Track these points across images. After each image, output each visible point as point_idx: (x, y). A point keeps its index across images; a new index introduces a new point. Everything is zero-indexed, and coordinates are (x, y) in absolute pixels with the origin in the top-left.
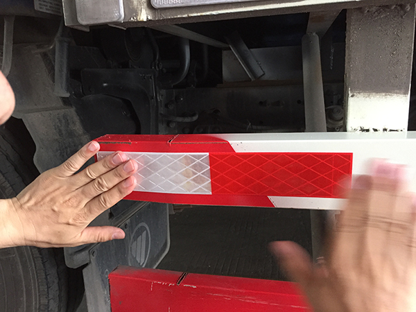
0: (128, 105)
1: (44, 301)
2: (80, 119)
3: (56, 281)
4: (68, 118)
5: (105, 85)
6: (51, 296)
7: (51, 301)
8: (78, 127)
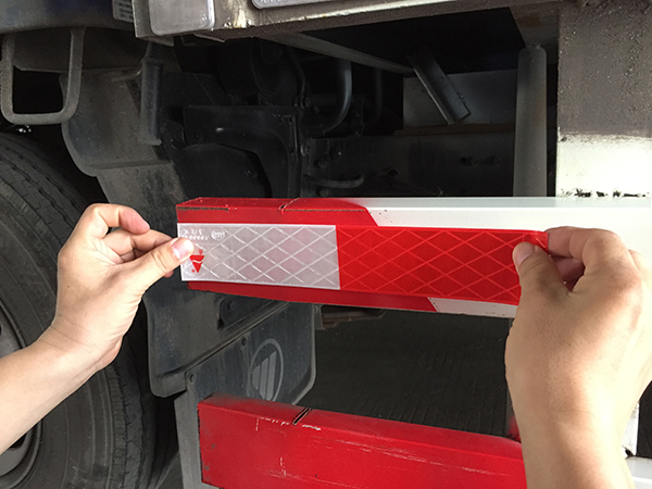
0: (254, 160)
1: (121, 443)
2: (181, 179)
3: (139, 416)
4: (163, 178)
5: (219, 129)
6: (130, 438)
7: (131, 445)
8: (176, 191)
